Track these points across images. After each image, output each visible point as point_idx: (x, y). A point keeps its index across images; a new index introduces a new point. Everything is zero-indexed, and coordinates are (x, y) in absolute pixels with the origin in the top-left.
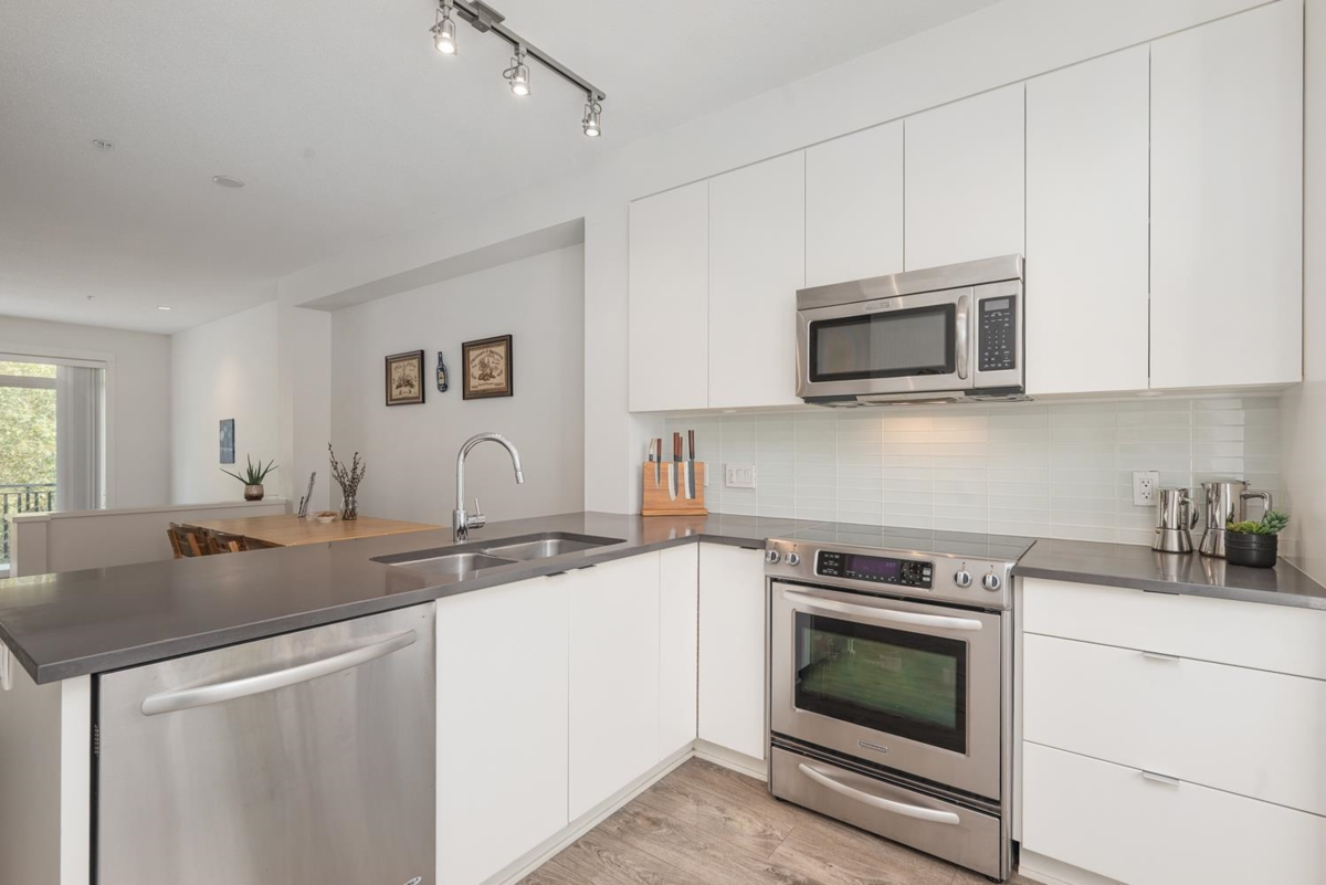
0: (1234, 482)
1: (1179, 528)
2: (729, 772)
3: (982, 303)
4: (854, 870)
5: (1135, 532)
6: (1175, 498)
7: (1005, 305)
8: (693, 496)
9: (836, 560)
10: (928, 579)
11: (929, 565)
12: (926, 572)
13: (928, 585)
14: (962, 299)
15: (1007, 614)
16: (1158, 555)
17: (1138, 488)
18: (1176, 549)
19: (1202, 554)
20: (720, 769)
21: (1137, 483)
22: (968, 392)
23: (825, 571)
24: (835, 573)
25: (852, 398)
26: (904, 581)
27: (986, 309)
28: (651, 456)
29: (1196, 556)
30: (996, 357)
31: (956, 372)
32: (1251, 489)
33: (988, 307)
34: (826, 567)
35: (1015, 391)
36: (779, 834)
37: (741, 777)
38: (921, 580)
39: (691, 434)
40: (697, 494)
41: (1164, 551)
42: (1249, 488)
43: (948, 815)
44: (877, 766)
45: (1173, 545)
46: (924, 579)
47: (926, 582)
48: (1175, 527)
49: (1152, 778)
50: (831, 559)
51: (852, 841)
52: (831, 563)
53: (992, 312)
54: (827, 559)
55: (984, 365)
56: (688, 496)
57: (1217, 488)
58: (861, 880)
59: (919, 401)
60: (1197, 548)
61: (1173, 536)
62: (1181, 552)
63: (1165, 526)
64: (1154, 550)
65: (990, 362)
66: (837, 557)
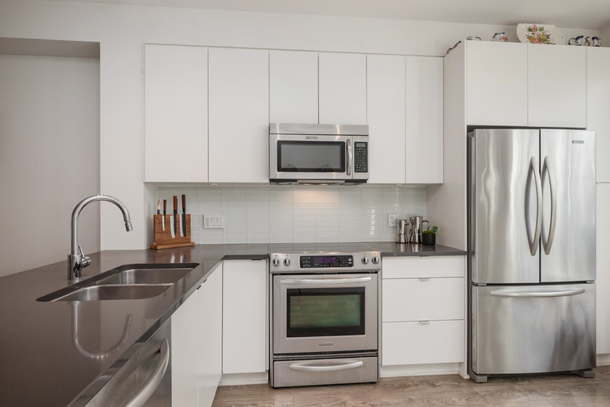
0: (419, 217)
1: (404, 234)
2: (241, 387)
3: (356, 143)
4: (330, 402)
5: (389, 237)
6: (403, 223)
7: (364, 146)
8: (185, 235)
9: (308, 260)
10: (351, 263)
11: (351, 257)
12: (350, 260)
13: (351, 265)
14: (348, 140)
15: (379, 272)
16: (398, 244)
17: (391, 220)
18: (404, 242)
19: (411, 242)
20: (236, 387)
21: (390, 218)
22: (347, 181)
23: (304, 266)
24: (309, 266)
25: (295, 180)
26: (341, 265)
27: (357, 146)
28: (158, 211)
29: (409, 243)
30: (361, 167)
31: (346, 172)
32: (424, 219)
33: (358, 145)
34: (304, 264)
35: (365, 181)
36: (290, 403)
37: (248, 386)
38: (348, 263)
39: (183, 197)
40: (187, 233)
41: (400, 243)
42: (423, 218)
43: (358, 363)
44: (325, 353)
45: (403, 240)
46: (349, 263)
47: (350, 264)
48: (403, 233)
49: (422, 323)
50: (306, 260)
51: (320, 392)
52: (306, 261)
53: (359, 148)
54: (304, 260)
55: (357, 170)
56: (182, 235)
57: (416, 218)
58: (336, 405)
59: (315, 183)
60: (409, 241)
61: (403, 237)
62: (406, 243)
63: (400, 234)
64: (397, 243)
65: (358, 169)
66: (309, 258)
